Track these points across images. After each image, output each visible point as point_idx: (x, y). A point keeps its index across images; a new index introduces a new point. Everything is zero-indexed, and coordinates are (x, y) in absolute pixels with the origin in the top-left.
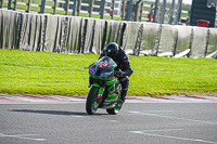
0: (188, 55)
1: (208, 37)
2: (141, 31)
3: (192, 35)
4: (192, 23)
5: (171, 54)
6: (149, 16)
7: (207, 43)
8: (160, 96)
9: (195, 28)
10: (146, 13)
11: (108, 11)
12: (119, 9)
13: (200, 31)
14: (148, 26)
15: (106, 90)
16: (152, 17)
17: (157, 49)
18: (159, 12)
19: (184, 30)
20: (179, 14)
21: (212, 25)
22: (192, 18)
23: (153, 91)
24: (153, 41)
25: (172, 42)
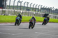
1: (2, 11)
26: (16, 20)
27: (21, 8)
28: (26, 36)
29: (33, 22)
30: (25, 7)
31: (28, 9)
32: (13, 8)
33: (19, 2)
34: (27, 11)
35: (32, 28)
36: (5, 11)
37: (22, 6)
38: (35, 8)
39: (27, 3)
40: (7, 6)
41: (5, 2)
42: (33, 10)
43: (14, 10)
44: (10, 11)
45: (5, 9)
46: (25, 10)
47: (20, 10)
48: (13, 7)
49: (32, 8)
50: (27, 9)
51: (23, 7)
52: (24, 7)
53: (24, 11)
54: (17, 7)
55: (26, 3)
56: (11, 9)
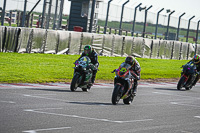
0: (67, 52)
6: (38, 23)
8: (47, 83)
10: (36, 21)
11: (7, 20)
12: (15, 18)
13: (75, 35)
14: (37, 31)
16: (40, 24)
18: (45, 20)
20: (60, 22)
21: (85, 30)
23: (41, 79)
24: (40, 42)
26: (76, 70)
27: (145, 28)
28: (161, 127)
29: (129, 79)
30: (160, 25)
31: (170, 33)
32: (120, 31)
33: (139, 7)
34: (168, 42)
35: (126, 102)
37: (150, 24)
38: (193, 31)
39: (168, 11)
40: (100, 21)
41: (90, 9)
42: (187, 37)
44: (108, 42)
45: (90, 31)
46: (161, 36)
47: (143, 36)
48: (120, 27)
49: (183, 29)
50: (166, 34)
51: (153, 25)
52: (157, 25)
53: (156, 41)
54: (133, 27)
55: (164, 12)
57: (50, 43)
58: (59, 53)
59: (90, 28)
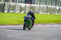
0: (24, 12)
1: (30, 7)
2: (10, 5)
3: (26, 6)
4: (25, 3)
5: (19, 12)
7: (30, 9)
9: (26, 4)
15: (29, 23)
16: (13, 1)
17: (15, 10)
19: (23, 5)
22: (25, 1)
24: (14, 8)
25: (19, 8)
32: (46, 4)
36: (34, 8)
43: (47, 6)
44: (41, 8)
45: (34, 4)
47: (56, 5)
48: (46, 2)
56: (43, 5)
57: (18, 9)
58: (21, 13)
59: (34, 2)
